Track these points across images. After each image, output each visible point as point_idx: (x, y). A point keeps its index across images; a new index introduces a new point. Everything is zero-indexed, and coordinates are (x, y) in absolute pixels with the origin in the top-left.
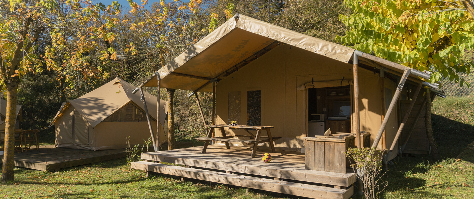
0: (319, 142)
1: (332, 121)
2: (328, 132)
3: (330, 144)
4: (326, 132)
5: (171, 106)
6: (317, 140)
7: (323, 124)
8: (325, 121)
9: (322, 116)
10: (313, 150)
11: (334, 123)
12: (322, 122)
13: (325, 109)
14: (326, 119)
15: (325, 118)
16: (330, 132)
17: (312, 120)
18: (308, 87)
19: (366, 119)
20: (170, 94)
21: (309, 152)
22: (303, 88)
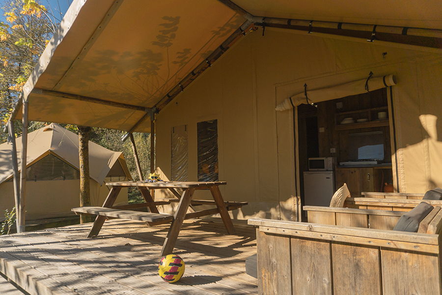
0: (309, 243)
1: (348, 169)
2: (343, 192)
3: (355, 253)
4: (337, 193)
5: (83, 153)
6: (299, 234)
7: (331, 175)
8: (334, 170)
9: (329, 162)
10: (286, 271)
11: (352, 173)
12: (329, 172)
13: (334, 149)
14: (337, 165)
15: (333, 165)
16: (348, 194)
17: (310, 170)
18: (297, 103)
19: (429, 159)
20: (82, 135)
21: (270, 279)
22: (287, 105)
